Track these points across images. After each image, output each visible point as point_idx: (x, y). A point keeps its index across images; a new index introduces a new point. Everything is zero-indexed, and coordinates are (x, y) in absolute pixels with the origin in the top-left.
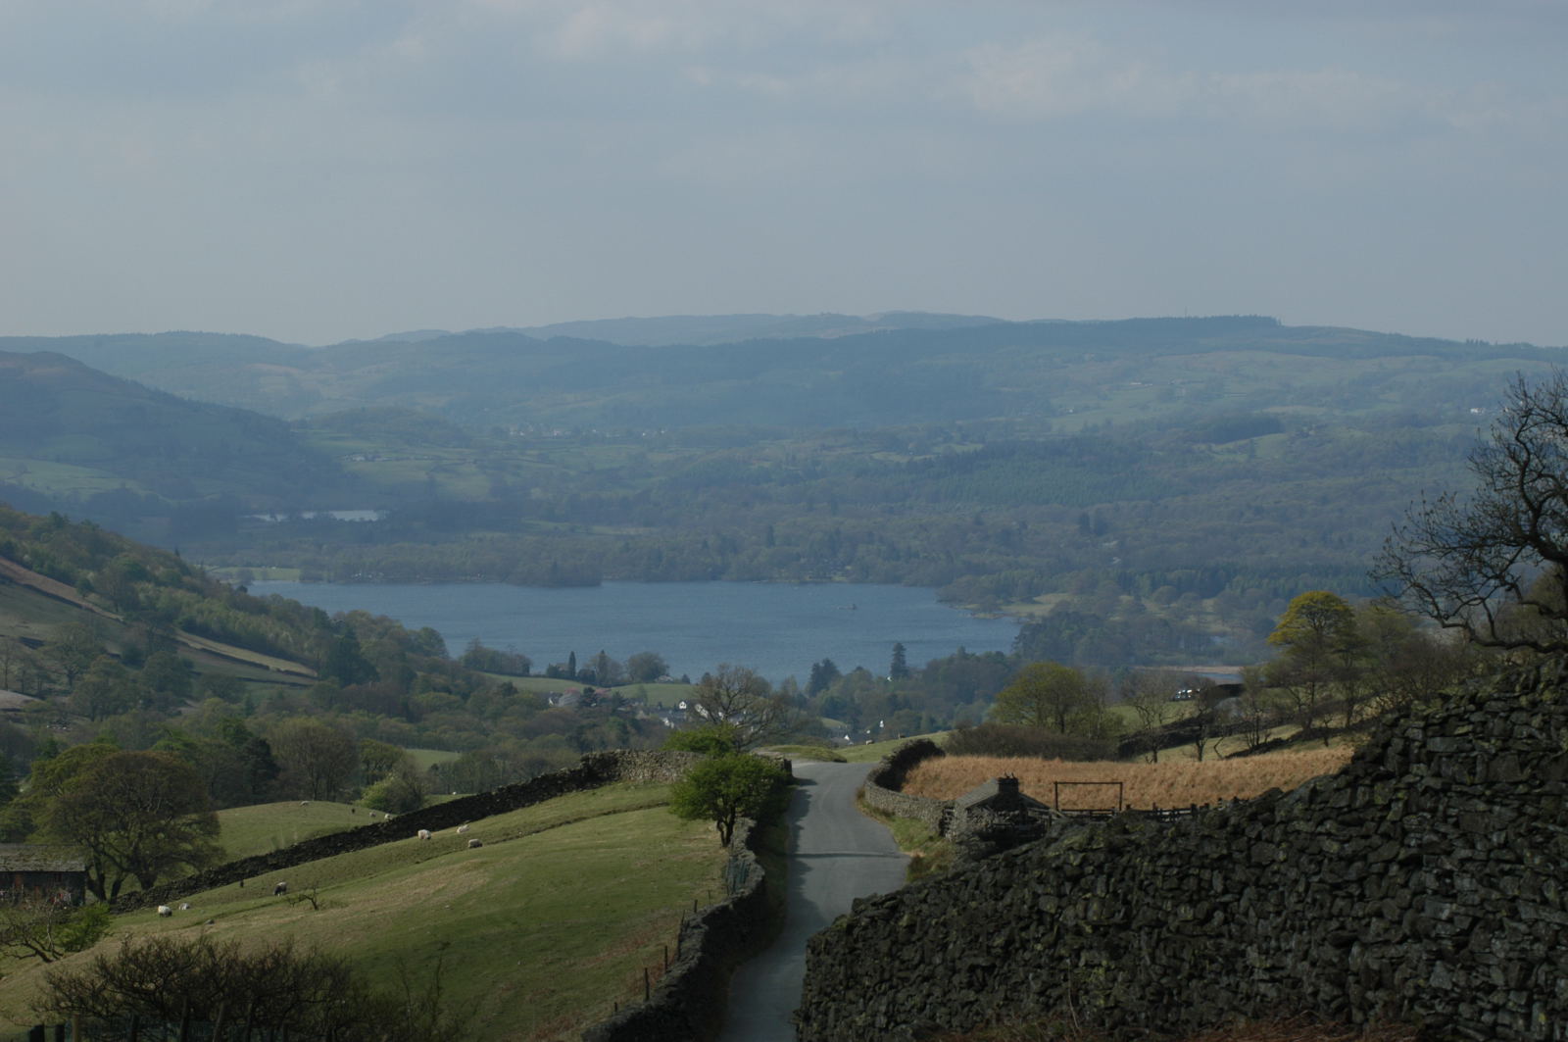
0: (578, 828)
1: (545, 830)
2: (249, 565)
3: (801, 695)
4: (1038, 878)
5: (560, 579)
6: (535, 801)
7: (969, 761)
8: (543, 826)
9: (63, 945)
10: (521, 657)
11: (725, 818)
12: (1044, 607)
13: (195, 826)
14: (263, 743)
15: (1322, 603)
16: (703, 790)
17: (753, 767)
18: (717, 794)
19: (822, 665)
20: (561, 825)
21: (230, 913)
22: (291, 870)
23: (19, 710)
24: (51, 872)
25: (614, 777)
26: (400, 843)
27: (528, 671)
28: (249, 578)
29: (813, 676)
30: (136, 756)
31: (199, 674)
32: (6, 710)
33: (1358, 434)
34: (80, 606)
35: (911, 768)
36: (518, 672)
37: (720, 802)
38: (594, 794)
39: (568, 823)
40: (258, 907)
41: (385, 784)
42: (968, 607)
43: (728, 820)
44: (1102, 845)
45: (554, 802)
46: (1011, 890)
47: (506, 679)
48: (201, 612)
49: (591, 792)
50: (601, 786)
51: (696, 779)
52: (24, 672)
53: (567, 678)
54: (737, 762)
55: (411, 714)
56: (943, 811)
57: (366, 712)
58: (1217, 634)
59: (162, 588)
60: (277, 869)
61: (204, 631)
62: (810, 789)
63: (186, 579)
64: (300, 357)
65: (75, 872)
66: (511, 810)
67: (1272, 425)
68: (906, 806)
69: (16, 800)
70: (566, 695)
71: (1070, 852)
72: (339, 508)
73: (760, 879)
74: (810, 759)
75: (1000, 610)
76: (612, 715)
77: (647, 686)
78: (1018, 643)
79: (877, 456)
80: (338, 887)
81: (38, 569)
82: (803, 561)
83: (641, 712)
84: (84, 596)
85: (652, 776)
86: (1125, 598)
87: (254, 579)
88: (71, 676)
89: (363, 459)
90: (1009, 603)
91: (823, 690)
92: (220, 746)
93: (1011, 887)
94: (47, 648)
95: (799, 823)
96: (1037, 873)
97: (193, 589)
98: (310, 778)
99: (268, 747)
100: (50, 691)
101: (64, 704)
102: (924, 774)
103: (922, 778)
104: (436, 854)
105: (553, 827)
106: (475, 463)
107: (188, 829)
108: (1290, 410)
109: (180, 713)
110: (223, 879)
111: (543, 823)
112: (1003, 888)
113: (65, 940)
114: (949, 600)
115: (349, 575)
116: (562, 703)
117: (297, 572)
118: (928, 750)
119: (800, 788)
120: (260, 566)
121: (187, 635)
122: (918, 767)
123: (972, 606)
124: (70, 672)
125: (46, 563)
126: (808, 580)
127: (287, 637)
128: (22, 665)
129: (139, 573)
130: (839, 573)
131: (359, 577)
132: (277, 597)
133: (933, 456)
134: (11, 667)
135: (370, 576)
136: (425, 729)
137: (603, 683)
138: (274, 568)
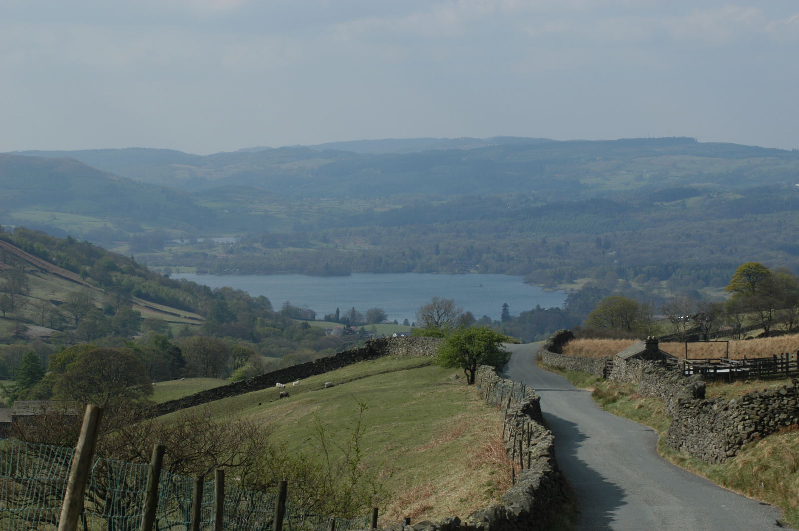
0: (367, 381)
2: (170, 265)
5: (329, 272)
8: (345, 380)
10: (311, 311)
12: (579, 285)
13: (140, 390)
14: (177, 349)
15: (754, 269)
16: (456, 349)
19: (465, 315)
20: (356, 379)
23: (49, 337)
25: (385, 352)
27: (314, 317)
28: (170, 272)
30: (106, 351)
31: (144, 319)
32: (42, 337)
34: (82, 284)
36: (310, 318)
37: (467, 357)
39: (360, 378)
41: (244, 368)
43: (472, 368)
47: (304, 322)
48: (145, 287)
49: (371, 361)
52: (53, 318)
53: (335, 322)
57: (231, 337)
58: (667, 298)
59: (125, 275)
61: (146, 297)
63: (137, 270)
64: (196, 160)
67: (694, 193)
69: (44, 379)
70: (335, 329)
72: (215, 236)
75: (556, 287)
76: (359, 339)
77: (376, 325)
78: (566, 303)
79: (491, 209)
81: (60, 265)
82: (454, 262)
84: (84, 279)
86: (621, 280)
87: (172, 272)
88: (77, 320)
89: (228, 211)
90: (561, 283)
92: (154, 351)
94: (64, 305)
97: (140, 275)
98: (203, 366)
99: (180, 351)
100: (66, 327)
101: (73, 334)
106: (285, 213)
107: (136, 391)
108: (703, 184)
109: (134, 338)
114: (529, 282)
115: (222, 270)
116: (332, 333)
117: (194, 269)
120: (175, 266)
121: (137, 299)
123: (541, 285)
124: (76, 317)
125: (64, 262)
126: (457, 272)
127: (190, 300)
128: (52, 314)
129: (112, 267)
130: (473, 268)
131: (226, 271)
132: (184, 280)
133: (520, 209)
134: (46, 315)
135: (232, 271)
136: (262, 346)
137: (354, 325)
138: (183, 267)
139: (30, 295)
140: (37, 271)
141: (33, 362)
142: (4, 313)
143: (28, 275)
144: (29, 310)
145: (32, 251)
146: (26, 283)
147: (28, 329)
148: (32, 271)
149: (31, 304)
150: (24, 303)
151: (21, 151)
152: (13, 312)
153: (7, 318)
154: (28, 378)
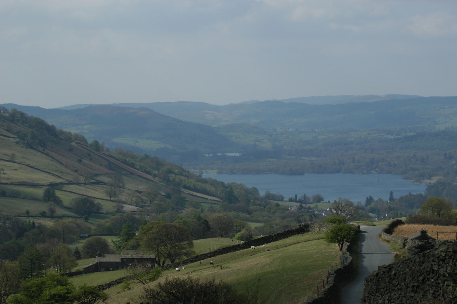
0: (298, 245)
2: (202, 169)
3: (363, 207)
4: (433, 260)
5: (293, 173)
6: (285, 237)
7: (412, 226)
8: (288, 245)
10: (281, 195)
11: (340, 242)
12: (434, 180)
13: (186, 245)
14: (206, 221)
16: (334, 234)
17: (349, 227)
18: (339, 235)
19: (369, 198)
20: (293, 244)
21: (197, 270)
22: (214, 258)
23: (136, 211)
24: (145, 258)
25: (308, 230)
26: (246, 250)
27: (283, 200)
28: (202, 173)
29: (366, 201)
30: (169, 225)
31: (188, 201)
32: (132, 211)
34: (153, 181)
35: (395, 228)
36: (280, 200)
37: (339, 238)
39: (295, 244)
40: (205, 269)
41: (242, 233)
42: (411, 180)
43: (342, 243)
44: (451, 250)
45: (291, 238)
46: (424, 264)
47: (277, 202)
48: (188, 183)
49: (302, 235)
50: (304, 233)
51: (332, 231)
52: (137, 200)
53: (295, 202)
54: (344, 226)
55: (249, 213)
56: (404, 240)
57: (236, 212)
59: (177, 176)
60: (210, 257)
61: (189, 188)
62: (366, 234)
63: (184, 173)
64: (216, 108)
65: (152, 258)
66: (278, 240)
68: (393, 239)
69: (135, 237)
70: (294, 207)
71: (442, 252)
72: (228, 152)
73: (351, 260)
74: (366, 225)
75: (421, 181)
76: (307, 212)
77: (318, 204)
78: (426, 191)
79: (385, 136)
80: (228, 263)
81: (141, 170)
82: (363, 167)
83: (316, 211)
84: (154, 178)
85: (319, 230)
87: (203, 173)
88: (150, 202)
89: (235, 138)
90: (423, 179)
91: (369, 205)
92: (194, 222)
93: (424, 262)
94: (143, 193)
95: (362, 244)
96: (432, 258)
97: (186, 176)
98: (220, 231)
99: (208, 222)
100: (145, 206)
101: (149, 210)
103: (398, 230)
104: (256, 253)
105: (290, 245)
106: (267, 139)
107: (184, 246)
109: (182, 212)
110: (195, 260)
111: (287, 244)
112: (422, 263)
113: (149, 278)
114: (406, 178)
115: (231, 172)
116: (293, 209)
117: (216, 171)
118: (400, 223)
119: (362, 234)
120: (205, 169)
121: (184, 189)
122: (397, 228)
123: (413, 180)
124: (150, 200)
125: (143, 169)
126: (365, 173)
127: (213, 190)
128: (136, 198)
129: (170, 172)
130: (374, 171)
131: (234, 173)
132: (210, 178)
133: (401, 136)
134: (133, 199)
135: (237, 172)
136: (253, 217)
137: (305, 203)
138: (209, 170)
139: (124, 188)
140: (128, 174)
141: (129, 228)
142: (110, 198)
143: (124, 177)
144: (124, 196)
145: (125, 163)
146: (122, 181)
147: (124, 207)
148: (125, 174)
149: (125, 193)
150: (121, 192)
151: (117, 103)
152: (115, 197)
153: (112, 201)
154: (127, 237)
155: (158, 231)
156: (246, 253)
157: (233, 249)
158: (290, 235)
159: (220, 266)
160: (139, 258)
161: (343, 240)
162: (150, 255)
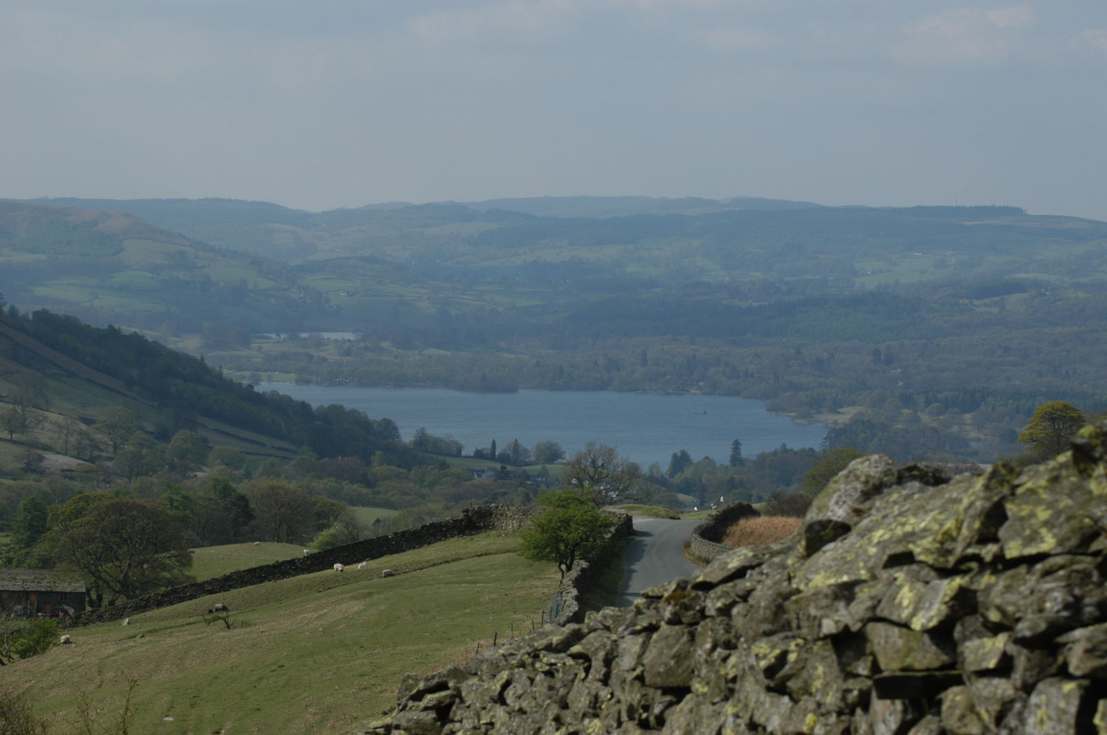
0: (454, 566)
1: (427, 567)
2: (258, 370)
3: (662, 476)
5: (487, 386)
6: (424, 544)
7: (779, 521)
8: (426, 564)
9: (18, 652)
10: (455, 442)
11: (565, 559)
12: (846, 416)
13: (174, 559)
14: (243, 498)
15: (1061, 411)
16: (546, 536)
17: (590, 516)
18: (558, 540)
19: (679, 454)
20: (441, 563)
23: (73, 471)
24: (60, 592)
25: (489, 526)
27: (460, 451)
28: (257, 380)
29: (672, 463)
30: (128, 503)
31: (213, 448)
32: (63, 471)
33: (1082, 295)
34: (126, 397)
35: (732, 525)
36: (454, 453)
37: (562, 547)
38: (472, 539)
39: (448, 562)
40: (183, 625)
41: (332, 531)
42: (789, 414)
43: (568, 563)
45: (438, 545)
46: (687, 702)
47: (442, 458)
48: (216, 402)
49: (469, 538)
50: (478, 533)
51: (541, 526)
52: (80, 443)
53: (489, 460)
54: (577, 512)
55: (369, 482)
57: (334, 479)
58: (972, 440)
59: (188, 384)
61: (218, 416)
62: (647, 540)
63: (206, 377)
64: (303, 219)
65: (78, 593)
66: (404, 551)
67: (1019, 287)
70: (487, 472)
72: (326, 330)
74: (649, 515)
75: (813, 418)
76: (519, 486)
77: (549, 466)
78: (826, 442)
79: (726, 302)
80: (252, 610)
81: (96, 367)
82: (668, 377)
83: (543, 485)
84: (131, 388)
85: (520, 526)
86: (906, 411)
87: (261, 380)
88: (116, 447)
89: (346, 294)
90: (819, 412)
91: (679, 474)
92: (210, 499)
93: (688, 690)
94: (96, 426)
95: (633, 567)
96: (766, 651)
97: (209, 385)
98: (274, 525)
99: (247, 501)
100: (99, 457)
101: (108, 467)
102: (741, 531)
103: (741, 533)
104: (337, 584)
105: (434, 565)
106: (428, 299)
107: (168, 562)
108: (1031, 276)
109: (196, 475)
110: (168, 601)
111: (427, 561)
112: (666, 691)
113: (20, 648)
114: (775, 409)
115: (333, 379)
116: (483, 477)
117: (294, 376)
118: (746, 511)
119: (638, 539)
120: (266, 371)
121: (204, 418)
122: (737, 524)
123: (793, 414)
124: (115, 444)
125: (102, 363)
126: (672, 392)
127: (280, 422)
128: (79, 437)
129: (172, 372)
130: (695, 387)
131: (339, 381)
132: (274, 393)
133: (766, 303)
134: (70, 438)
135: (347, 381)
136: (378, 493)
137: (516, 463)
138: (277, 373)
140: (61, 375)
141: (36, 510)
142: (11, 434)
143: (49, 382)
144: (47, 431)
145: (56, 346)
146: (44, 393)
147: (45, 458)
148: (55, 374)
149: (51, 422)
150: (41, 421)
151: (51, 198)
152: (23, 434)
153: (15, 442)
154: (29, 533)
155: (96, 520)
156: (307, 585)
157: (276, 571)
158: (438, 538)
159: (225, 620)
160: (42, 590)
161: (573, 552)
162: (73, 584)
